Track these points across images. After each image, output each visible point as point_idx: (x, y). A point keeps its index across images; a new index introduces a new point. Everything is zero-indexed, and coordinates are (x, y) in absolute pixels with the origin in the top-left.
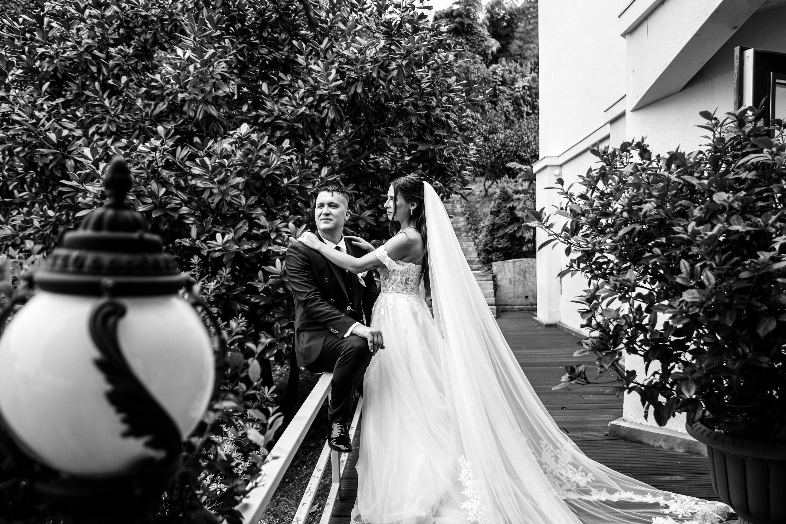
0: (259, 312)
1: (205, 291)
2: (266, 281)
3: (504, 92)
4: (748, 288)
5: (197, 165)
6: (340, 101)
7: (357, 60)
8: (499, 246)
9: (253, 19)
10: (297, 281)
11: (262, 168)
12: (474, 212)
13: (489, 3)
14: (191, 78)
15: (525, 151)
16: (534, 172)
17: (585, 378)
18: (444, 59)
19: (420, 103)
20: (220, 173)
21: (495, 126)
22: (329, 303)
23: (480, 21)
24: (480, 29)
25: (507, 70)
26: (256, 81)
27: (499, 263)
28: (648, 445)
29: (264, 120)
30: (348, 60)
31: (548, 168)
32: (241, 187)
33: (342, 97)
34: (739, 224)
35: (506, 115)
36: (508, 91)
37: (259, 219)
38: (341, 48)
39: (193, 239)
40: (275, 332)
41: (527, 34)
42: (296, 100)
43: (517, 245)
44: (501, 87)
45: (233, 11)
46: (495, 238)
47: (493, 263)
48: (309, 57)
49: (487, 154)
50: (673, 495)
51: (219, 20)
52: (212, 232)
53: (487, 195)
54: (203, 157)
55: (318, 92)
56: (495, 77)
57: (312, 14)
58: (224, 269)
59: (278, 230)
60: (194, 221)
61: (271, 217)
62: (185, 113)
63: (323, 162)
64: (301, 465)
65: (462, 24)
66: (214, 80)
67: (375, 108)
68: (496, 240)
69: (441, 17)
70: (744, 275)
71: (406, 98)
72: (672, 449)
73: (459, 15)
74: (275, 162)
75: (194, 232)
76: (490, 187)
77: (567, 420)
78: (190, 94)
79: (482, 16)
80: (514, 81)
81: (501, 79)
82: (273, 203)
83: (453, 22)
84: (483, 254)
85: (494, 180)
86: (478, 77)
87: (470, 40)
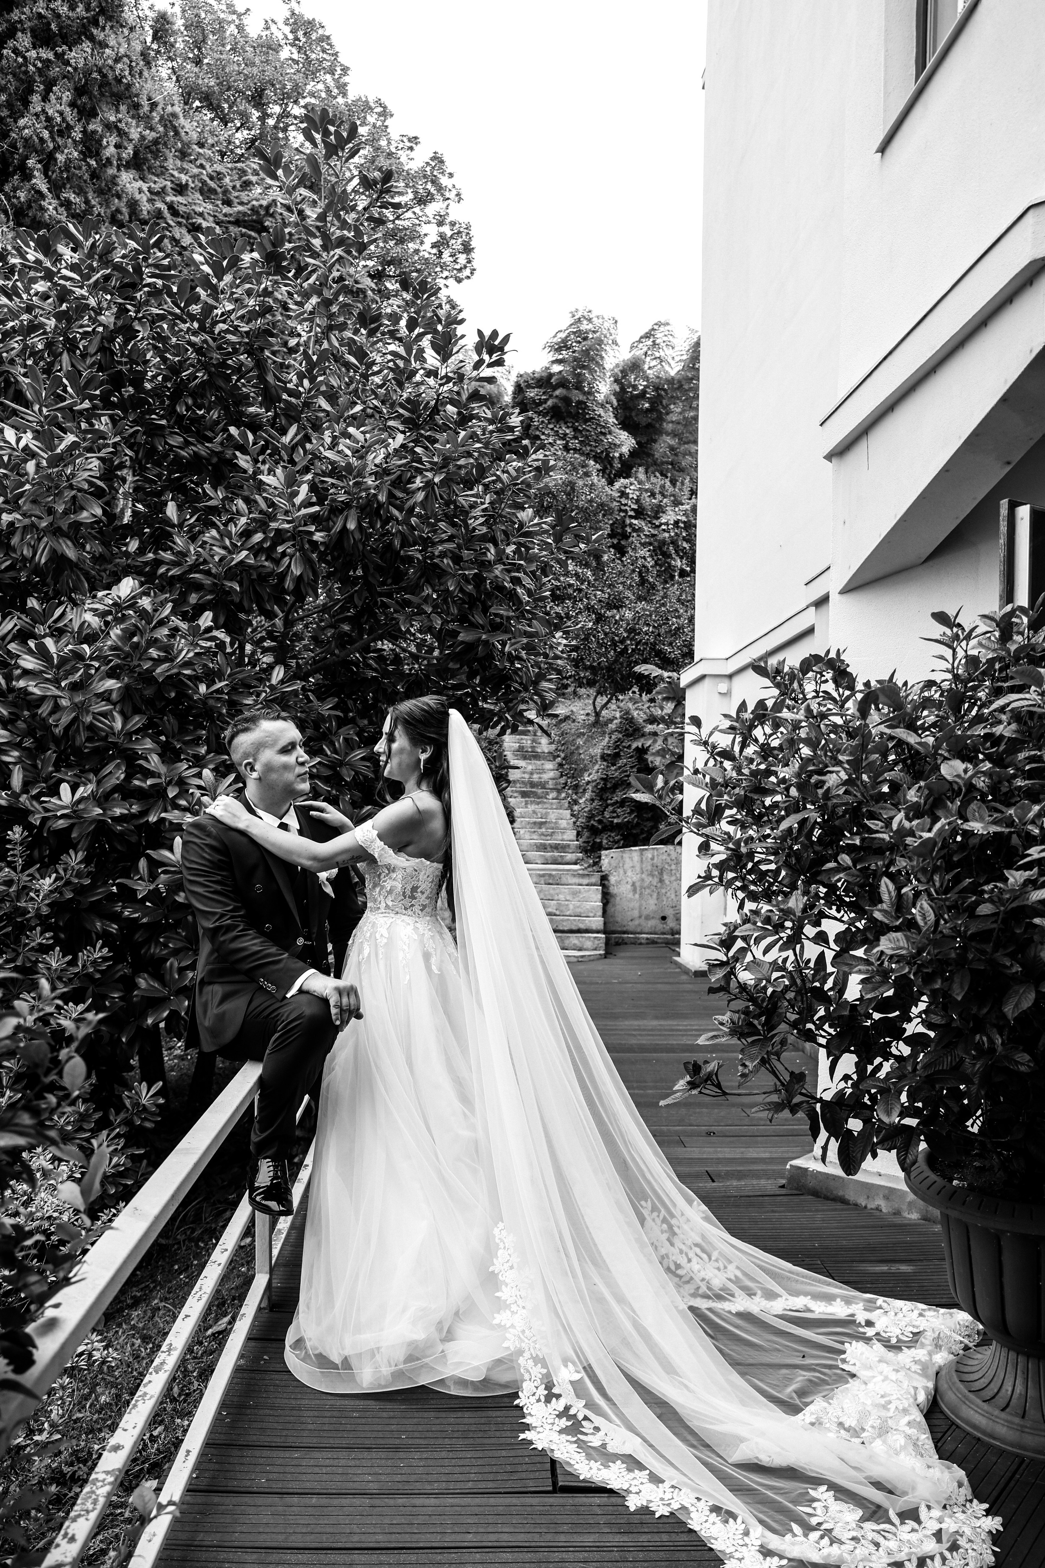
0: (138, 937)
1: (32, 894)
2: (153, 877)
3: (640, 530)
4: (991, 931)
5: (30, 652)
6: (314, 544)
7: (349, 468)
8: (616, 821)
9: (160, 378)
10: (200, 890)
11: (158, 662)
12: (572, 753)
13: (617, 365)
14: (27, 487)
15: (670, 644)
16: (682, 686)
17: (719, 1086)
18: (514, 474)
19: (465, 553)
20: (76, 670)
21: (620, 593)
22: (261, 933)
23: (600, 397)
24: (601, 411)
25: (646, 491)
26: (160, 494)
27: (613, 852)
28: (856, 1205)
29: (168, 570)
30: (334, 468)
31: (707, 681)
32: (114, 696)
33: (318, 537)
34: (981, 819)
35: (643, 572)
36: (648, 529)
37: (146, 759)
38: (322, 445)
39: (14, 793)
40: (168, 977)
41: (686, 425)
42: (230, 538)
43: (648, 820)
44: (635, 522)
45: (120, 363)
46: (607, 806)
47: (603, 852)
48: (261, 458)
49: (600, 646)
50: (880, 1300)
51: (89, 382)
52: (54, 780)
53: (598, 723)
54: (44, 637)
55: (274, 525)
56: (624, 501)
57: (270, 379)
58: (72, 852)
59: (182, 783)
60: (19, 757)
61: (169, 755)
62: (14, 550)
63: (282, 655)
64: (206, 1237)
65: (566, 400)
66: (74, 492)
67: (381, 559)
68: (611, 808)
69: (529, 386)
70: (985, 909)
71: (442, 542)
72: (897, 1213)
73: (563, 383)
74: (184, 653)
75: (17, 779)
76: (605, 706)
77: (714, 1156)
78: (24, 515)
79: (604, 388)
80: (659, 510)
81: (635, 507)
82: (176, 730)
83: (551, 396)
84: (586, 834)
85: (612, 695)
86: (591, 501)
87: (581, 432)
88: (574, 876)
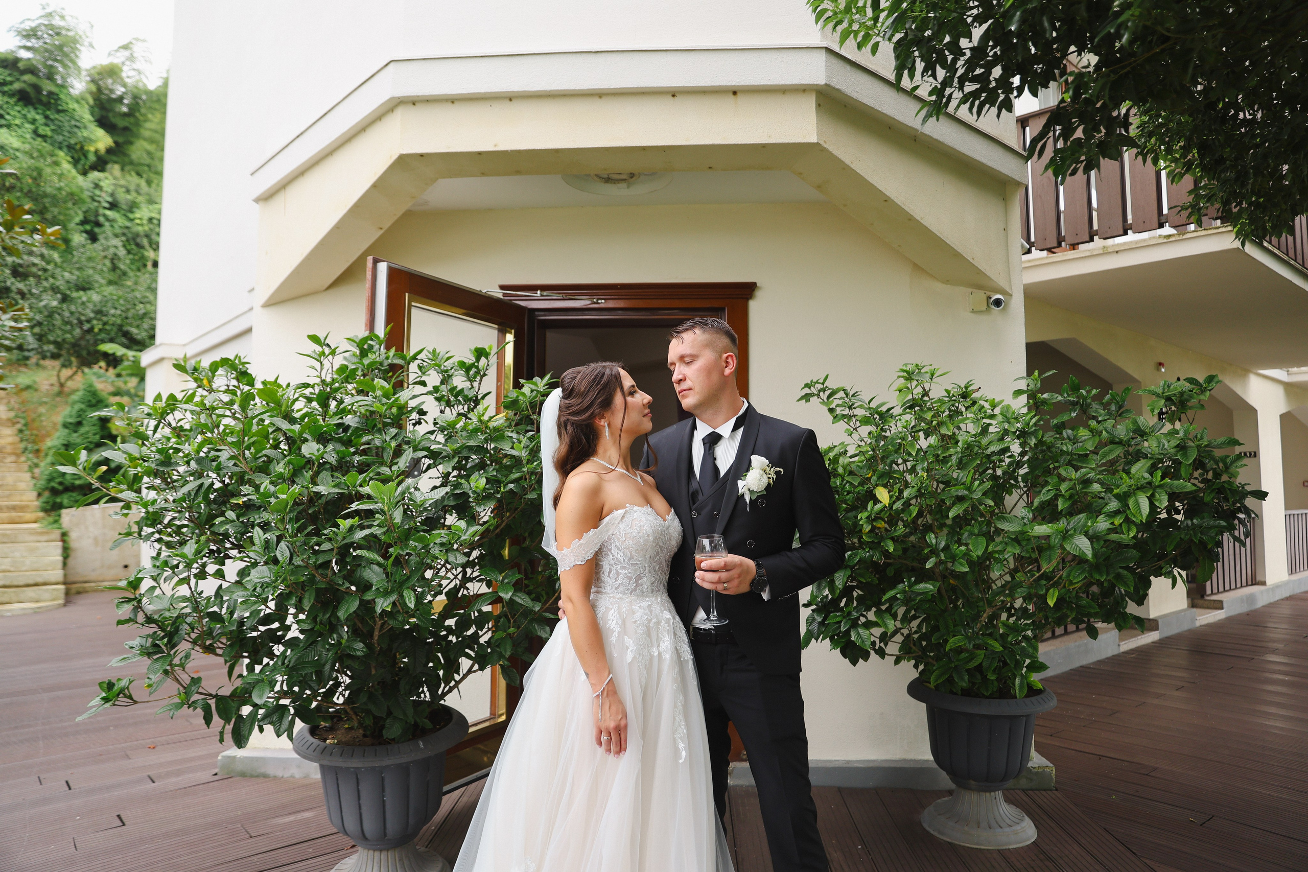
3: (113, 221)
12: (33, 420)
13: (94, 68)
15: (138, 327)
16: (143, 365)
17: (130, 697)
21: (89, 276)
23: (74, 93)
24: (76, 106)
25: (122, 186)
27: (72, 511)
31: (165, 363)
35: (114, 260)
36: (121, 221)
44: (108, 213)
47: (63, 511)
49: (65, 323)
53: (61, 391)
56: (97, 192)
65: (37, 88)
73: (32, 70)
76: (70, 378)
79: (78, 86)
81: (110, 199)
83: (18, 80)
84: (47, 494)
85: (79, 368)
86: (60, 189)
87: (52, 120)
88: (31, 534)
